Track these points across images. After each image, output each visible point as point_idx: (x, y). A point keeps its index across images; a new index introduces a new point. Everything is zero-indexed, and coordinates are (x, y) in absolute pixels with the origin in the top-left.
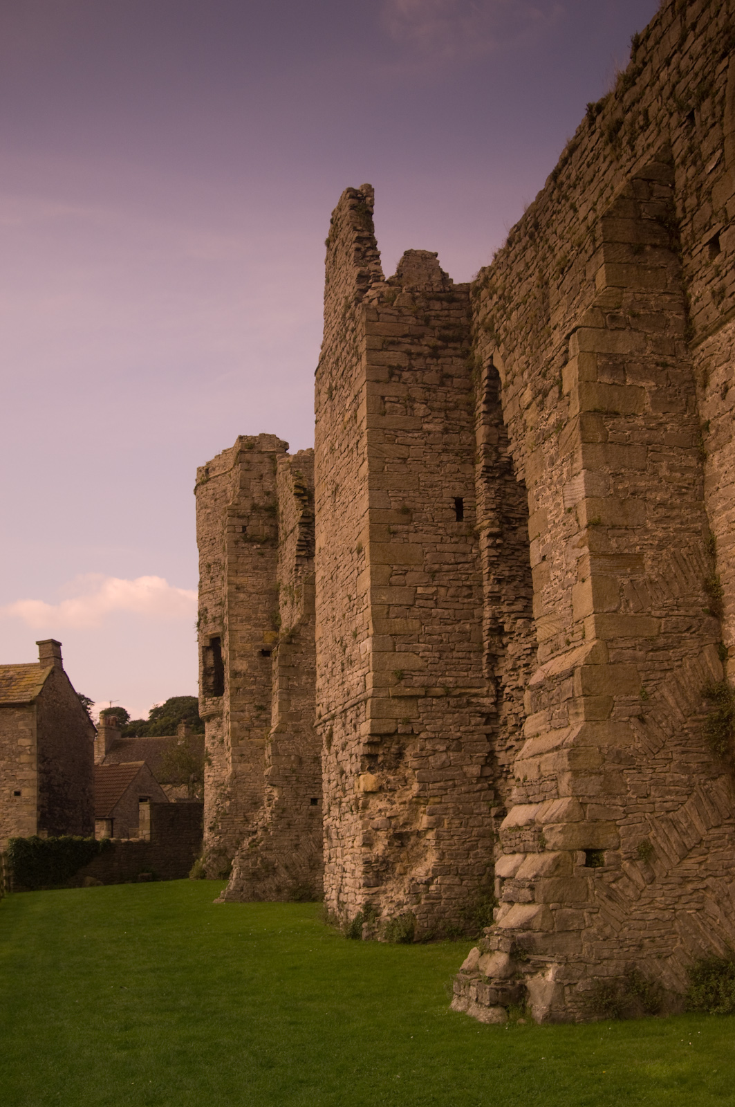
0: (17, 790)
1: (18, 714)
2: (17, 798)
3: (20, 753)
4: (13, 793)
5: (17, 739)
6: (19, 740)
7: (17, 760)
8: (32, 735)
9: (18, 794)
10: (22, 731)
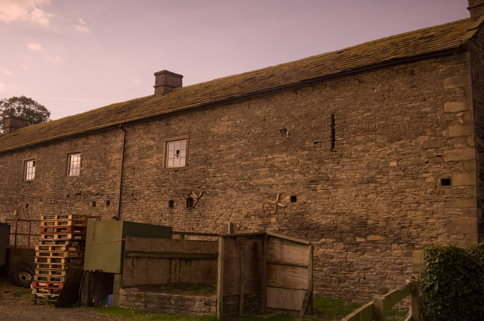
0: (445, 177)
1: (442, 68)
2: (446, 189)
3: (448, 123)
4: (439, 181)
5: (443, 103)
6: (446, 105)
7: (444, 133)
8: (465, 95)
9: (446, 182)
10: (450, 92)
